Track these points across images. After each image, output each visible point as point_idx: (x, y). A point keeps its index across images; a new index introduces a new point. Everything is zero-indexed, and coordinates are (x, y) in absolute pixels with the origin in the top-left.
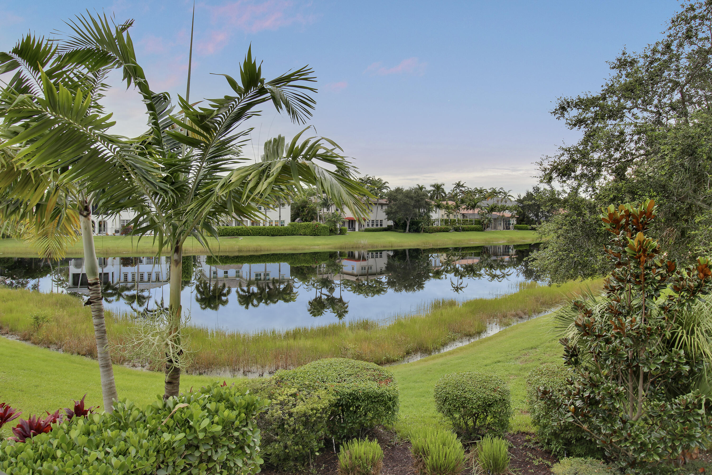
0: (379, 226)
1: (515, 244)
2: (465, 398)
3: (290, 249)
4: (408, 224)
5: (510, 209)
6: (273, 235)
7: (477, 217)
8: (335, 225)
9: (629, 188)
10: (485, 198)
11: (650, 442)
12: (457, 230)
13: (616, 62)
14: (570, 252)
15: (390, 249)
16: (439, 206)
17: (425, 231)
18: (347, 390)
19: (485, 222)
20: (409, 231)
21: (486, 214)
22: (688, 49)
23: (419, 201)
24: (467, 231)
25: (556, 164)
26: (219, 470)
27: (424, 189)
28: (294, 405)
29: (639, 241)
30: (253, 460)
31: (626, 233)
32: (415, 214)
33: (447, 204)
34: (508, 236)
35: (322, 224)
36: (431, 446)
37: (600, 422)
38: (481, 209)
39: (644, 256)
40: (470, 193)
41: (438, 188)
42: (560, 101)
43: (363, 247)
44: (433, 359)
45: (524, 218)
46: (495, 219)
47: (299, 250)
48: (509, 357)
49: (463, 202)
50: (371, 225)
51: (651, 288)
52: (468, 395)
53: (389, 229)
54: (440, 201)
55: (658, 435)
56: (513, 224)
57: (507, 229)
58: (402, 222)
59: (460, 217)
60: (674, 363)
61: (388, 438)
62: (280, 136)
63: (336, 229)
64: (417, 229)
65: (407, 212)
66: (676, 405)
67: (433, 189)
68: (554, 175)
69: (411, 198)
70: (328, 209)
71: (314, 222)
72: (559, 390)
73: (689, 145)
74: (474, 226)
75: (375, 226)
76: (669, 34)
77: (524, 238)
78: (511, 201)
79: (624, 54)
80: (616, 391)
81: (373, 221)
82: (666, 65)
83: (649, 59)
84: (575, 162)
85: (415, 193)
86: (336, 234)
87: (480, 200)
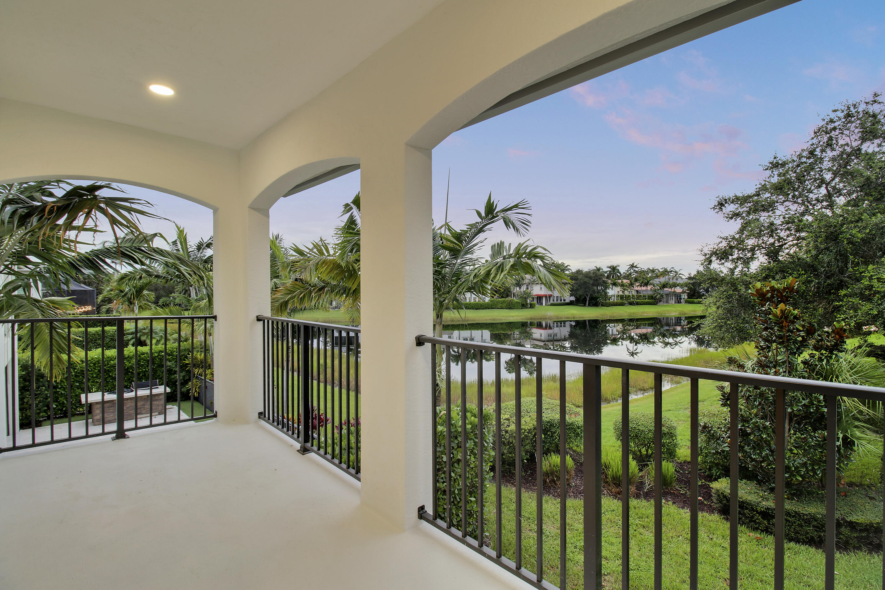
0: (563, 301)
1: (687, 316)
2: (638, 429)
3: (491, 320)
4: (588, 299)
5: (681, 286)
6: (476, 309)
7: (650, 293)
8: (526, 301)
9: (780, 268)
10: (657, 277)
11: (794, 466)
12: (631, 304)
13: (768, 165)
14: (729, 320)
15: (573, 320)
16: (615, 284)
17: (603, 305)
18: (546, 419)
19: (657, 297)
20: (589, 305)
21: (659, 290)
22: (830, 154)
23: (597, 280)
24: (641, 304)
25: (715, 250)
26: (469, 454)
27: (601, 270)
28: (509, 426)
29: (781, 310)
30: (488, 451)
31: (771, 304)
32: (594, 291)
33: (622, 282)
34: (679, 309)
35: (515, 300)
36: (611, 462)
37: (750, 449)
38: (654, 286)
39: (786, 322)
40: (643, 272)
41: (614, 269)
42: (718, 199)
43: (549, 318)
44: (612, 406)
45: (695, 293)
46: (667, 295)
47: (498, 320)
48: (679, 407)
49: (636, 280)
50: (555, 300)
51: (793, 347)
52: (642, 428)
53: (571, 303)
54: (616, 279)
55: (801, 462)
56: (684, 299)
57: (678, 303)
58: (583, 297)
59: (634, 293)
60: (814, 406)
61: (577, 458)
62: (501, 241)
63: (527, 304)
64: (596, 303)
65: (587, 290)
66: (815, 437)
67: (609, 269)
68: (714, 258)
69: (590, 278)
70: (520, 288)
71: (509, 299)
72: (719, 428)
73: (832, 233)
74: (647, 300)
75: (559, 301)
76: (811, 143)
77: (695, 311)
78: (682, 279)
79: (775, 158)
80: (763, 425)
81: (557, 297)
82: (811, 167)
83: (796, 163)
84: (731, 247)
85: (593, 273)
86: (527, 308)
87: (652, 278)
